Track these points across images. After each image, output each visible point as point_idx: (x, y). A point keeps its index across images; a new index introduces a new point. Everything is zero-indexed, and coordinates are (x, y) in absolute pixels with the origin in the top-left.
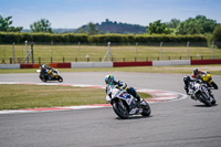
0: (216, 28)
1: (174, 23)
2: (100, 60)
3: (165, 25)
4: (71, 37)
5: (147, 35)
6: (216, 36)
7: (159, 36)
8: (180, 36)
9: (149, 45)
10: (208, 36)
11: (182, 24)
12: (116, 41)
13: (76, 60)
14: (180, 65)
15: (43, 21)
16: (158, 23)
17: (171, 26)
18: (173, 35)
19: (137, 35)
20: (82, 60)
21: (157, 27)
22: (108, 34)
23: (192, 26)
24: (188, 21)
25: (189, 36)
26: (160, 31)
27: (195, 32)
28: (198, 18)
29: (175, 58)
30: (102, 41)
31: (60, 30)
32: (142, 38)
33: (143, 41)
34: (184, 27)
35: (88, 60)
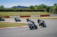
0: (47, 7)
1: (36, 6)
2: (17, 15)
3: (34, 7)
4: (10, 10)
5: (29, 9)
6: (47, 9)
7: (32, 9)
8: (37, 9)
9: (30, 12)
10: (45, 9)
11: (38, 6)
12: (21, 11)
13: (11, 16)
14: (38, 17)
15: (2, 6)
16: (32, 6)
17: (35, 7)
18: (36, 9)
19: (27, 9)
20: (12, 16)
21: (32, 7)
22: (19, 9)
23: (41, 7)
24: (40, 6)
25: (40, 9)
26: (32, 8)
27: (41, 8)
28: (42, 5)
29: (36, 15)
30: (17, 11)
31: (7, 8)
32: (28, 10)
33: (28, 11)
34: (39, 7)
35: (14, 15)
